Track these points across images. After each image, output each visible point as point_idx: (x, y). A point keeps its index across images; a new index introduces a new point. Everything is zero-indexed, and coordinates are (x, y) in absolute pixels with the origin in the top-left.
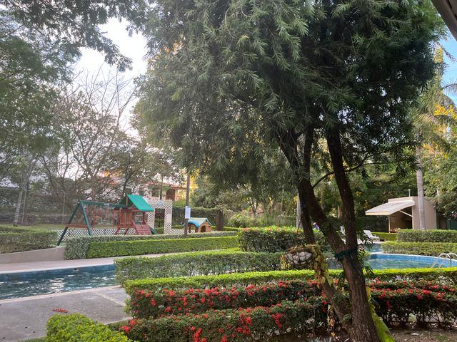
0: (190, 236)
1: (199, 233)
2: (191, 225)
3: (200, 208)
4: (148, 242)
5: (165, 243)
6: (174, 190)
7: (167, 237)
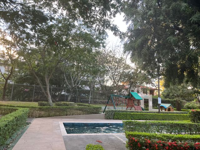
0: (162, 113)
1: (167, 111)
2: (162, 107)
3: (167, 99)
4: (141, 114)
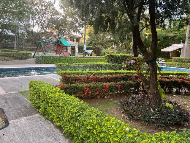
0: (86, 57)
1: (89, 56)
2: (86, 53)
3: (90, 46)
4: (69, 59)
5: (75, 59)
6: (79, 39)
7: (76, 57)
